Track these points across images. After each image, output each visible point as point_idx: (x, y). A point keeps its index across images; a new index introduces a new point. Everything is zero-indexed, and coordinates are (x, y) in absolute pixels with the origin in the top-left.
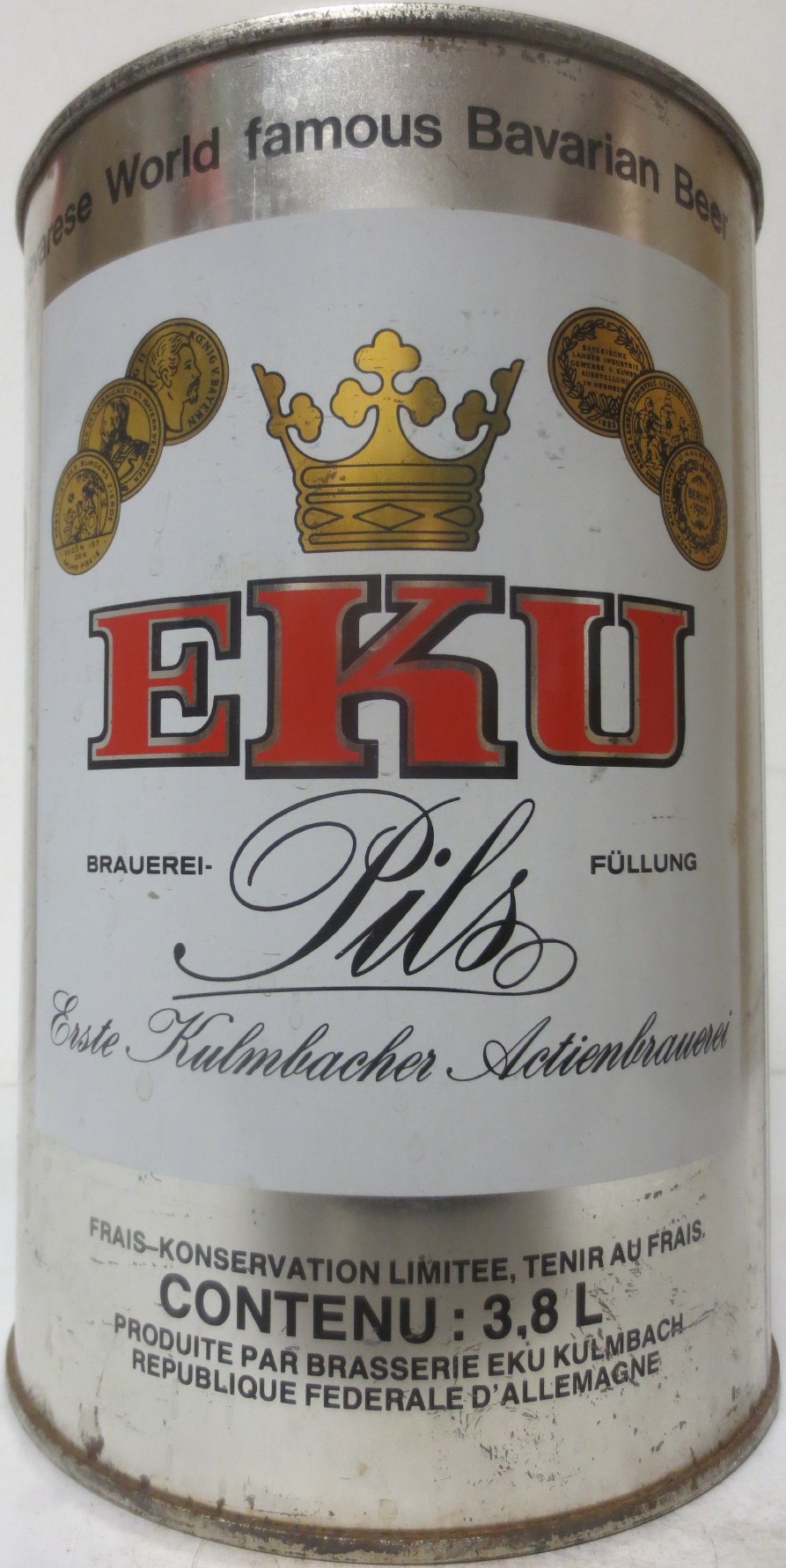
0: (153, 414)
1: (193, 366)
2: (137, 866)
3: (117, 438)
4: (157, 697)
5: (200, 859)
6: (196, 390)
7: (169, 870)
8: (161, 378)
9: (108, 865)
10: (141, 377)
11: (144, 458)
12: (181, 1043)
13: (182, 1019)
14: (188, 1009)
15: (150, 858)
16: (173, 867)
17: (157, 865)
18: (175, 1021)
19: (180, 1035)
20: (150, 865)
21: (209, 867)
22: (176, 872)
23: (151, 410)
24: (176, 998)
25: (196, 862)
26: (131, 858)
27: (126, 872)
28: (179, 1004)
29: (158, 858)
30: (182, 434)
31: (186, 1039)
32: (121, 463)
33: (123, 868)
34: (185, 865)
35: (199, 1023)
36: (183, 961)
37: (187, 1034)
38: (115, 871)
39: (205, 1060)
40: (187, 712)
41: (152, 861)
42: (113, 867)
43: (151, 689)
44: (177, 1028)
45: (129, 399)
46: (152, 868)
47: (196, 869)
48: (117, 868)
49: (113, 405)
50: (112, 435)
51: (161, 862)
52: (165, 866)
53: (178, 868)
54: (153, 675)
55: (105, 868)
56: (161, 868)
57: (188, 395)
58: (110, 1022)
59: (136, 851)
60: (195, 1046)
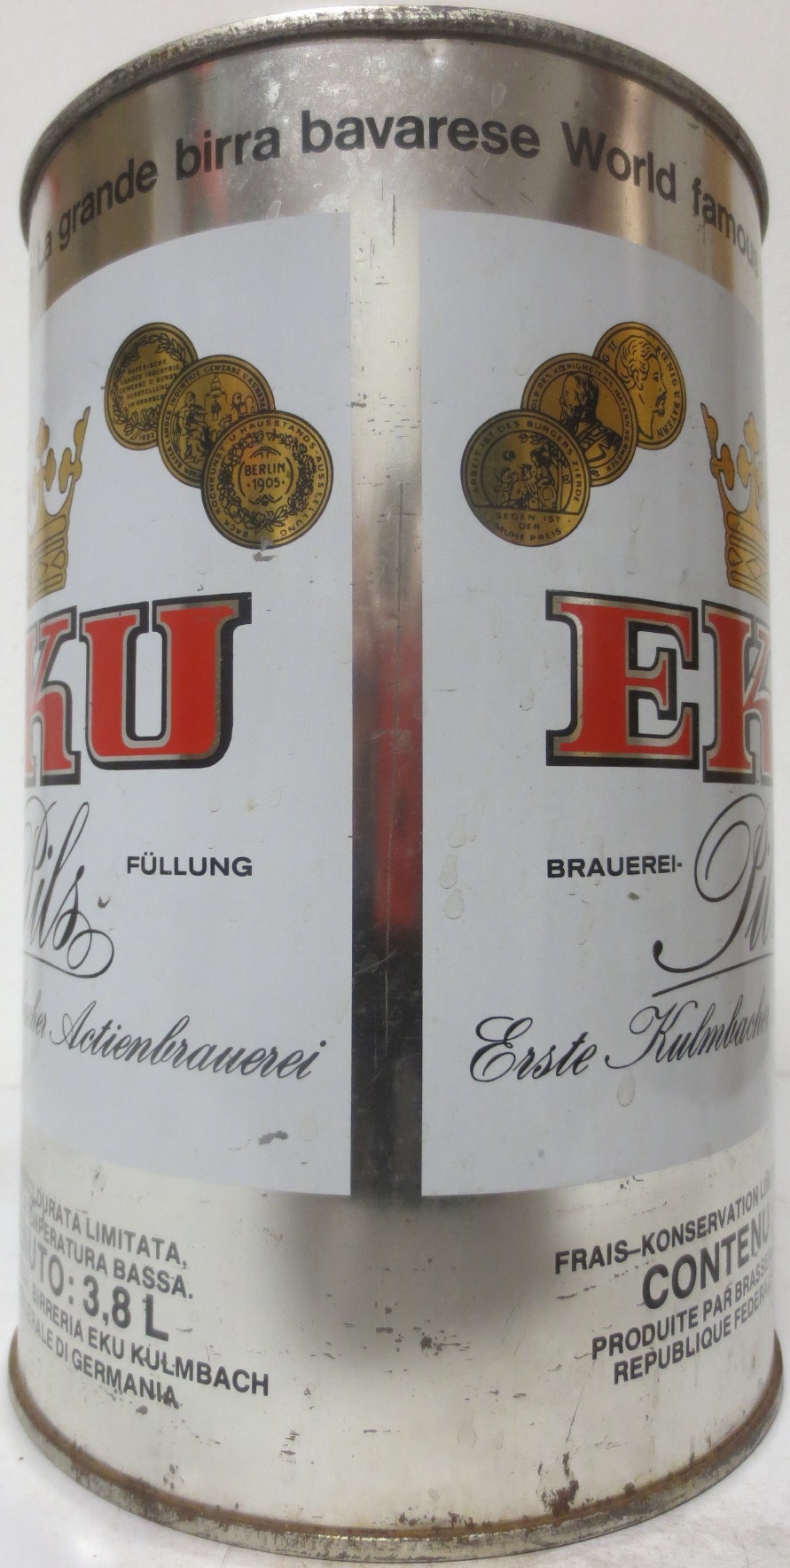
0: (624, 410)
1: (659, 379)
2: (615, 868)
3: (583, 416)
4: (635, 696)
5: (674, 857)
6: (663, 404)
7: (648, 869)
8: (633, 376)
9: (580, 869)
10: (611, 364)
11: (617, 450)
12: (661, 1037)
13: (661, 1014)
14: (664, 1004)
15: (629, 859)
16: (651, 866)
17: (637, 865)
18: (655, 1018)
19: (660, 1031)
20: (630, 866)
21: (680, 865)
22: (654, 872)
23: (623, 404)
24: (655, 995)
25: (670, 861)
26: (609, 860)
27: (603, 874)
28: (657, 1002)
29: (637, 858)
30: (649, 441)
31: (663, 1033)
32: (590, 446)
33: (601, 871)
34: (659, 864)
35: (674, 1013)
36: (661, 958)
37: (664, 1029)
38: (589, 875)
39: (679, 1049)
40: (662, 715)
41: (632, 862)
42: (586, 870)
43: (629, 688)
44: (657, 1023)
45: (598, 382)
46: (632, 869)
47: (670, 867)
48: (592, 871)
49: (578, 379)
50: (578, 409)
51: (640, 862)
52: (645, 865)
53: (656, 867)
54: (629, 673)
55: (575, 873)
56: (640, 869)
57: (656, 406)
58: (584, 1035)
59: (615, 851)
60: (671, 1038)
